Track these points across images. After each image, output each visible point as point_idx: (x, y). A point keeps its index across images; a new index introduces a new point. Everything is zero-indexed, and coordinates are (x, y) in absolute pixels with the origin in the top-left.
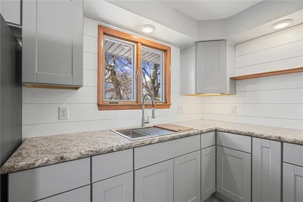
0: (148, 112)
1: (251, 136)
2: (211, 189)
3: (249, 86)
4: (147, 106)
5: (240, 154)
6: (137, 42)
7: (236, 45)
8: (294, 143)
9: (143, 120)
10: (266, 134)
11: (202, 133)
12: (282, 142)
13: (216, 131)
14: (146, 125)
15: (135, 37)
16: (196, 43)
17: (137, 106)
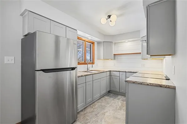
0: (90, 66)
1: (119, 71)
2: (108, 90)
3: (119, 57)
4: (89, 64)
5: (116, 77)
6: (85, 41)
7: (115, 43)
8: (128, 72)
9: (87, 68)
10: (123, 71)
11: (107, 72)
12: (126, 72)
13: (110, 71)
14: (89, 70)
15: (83, 39)
16: (104, 42)
17: (85, 63)
